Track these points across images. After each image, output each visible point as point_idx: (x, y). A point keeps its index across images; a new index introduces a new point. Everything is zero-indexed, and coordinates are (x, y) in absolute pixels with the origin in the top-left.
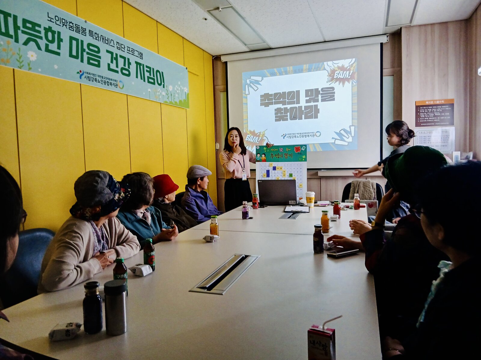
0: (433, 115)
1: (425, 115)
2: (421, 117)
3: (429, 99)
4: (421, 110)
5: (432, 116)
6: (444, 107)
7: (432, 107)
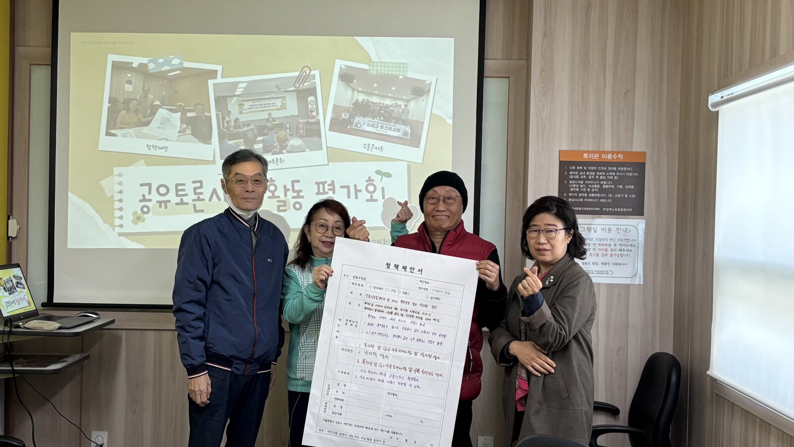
0: (598, 186)
1: (581, 186)
2: (572, 190)
3: (591, 149)
4: (571, 173)
5: (597, 190)
6: (622, 169)
7: (595, 168)
